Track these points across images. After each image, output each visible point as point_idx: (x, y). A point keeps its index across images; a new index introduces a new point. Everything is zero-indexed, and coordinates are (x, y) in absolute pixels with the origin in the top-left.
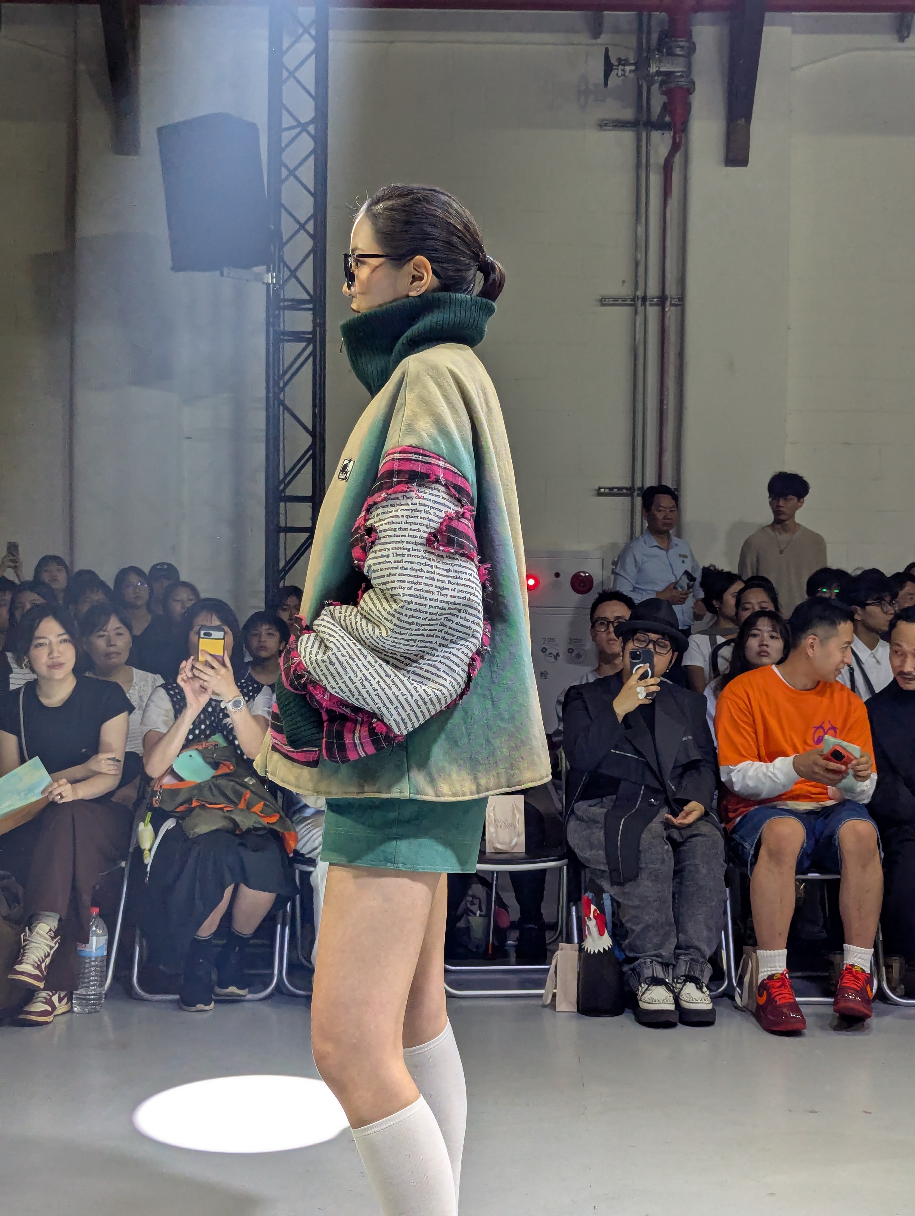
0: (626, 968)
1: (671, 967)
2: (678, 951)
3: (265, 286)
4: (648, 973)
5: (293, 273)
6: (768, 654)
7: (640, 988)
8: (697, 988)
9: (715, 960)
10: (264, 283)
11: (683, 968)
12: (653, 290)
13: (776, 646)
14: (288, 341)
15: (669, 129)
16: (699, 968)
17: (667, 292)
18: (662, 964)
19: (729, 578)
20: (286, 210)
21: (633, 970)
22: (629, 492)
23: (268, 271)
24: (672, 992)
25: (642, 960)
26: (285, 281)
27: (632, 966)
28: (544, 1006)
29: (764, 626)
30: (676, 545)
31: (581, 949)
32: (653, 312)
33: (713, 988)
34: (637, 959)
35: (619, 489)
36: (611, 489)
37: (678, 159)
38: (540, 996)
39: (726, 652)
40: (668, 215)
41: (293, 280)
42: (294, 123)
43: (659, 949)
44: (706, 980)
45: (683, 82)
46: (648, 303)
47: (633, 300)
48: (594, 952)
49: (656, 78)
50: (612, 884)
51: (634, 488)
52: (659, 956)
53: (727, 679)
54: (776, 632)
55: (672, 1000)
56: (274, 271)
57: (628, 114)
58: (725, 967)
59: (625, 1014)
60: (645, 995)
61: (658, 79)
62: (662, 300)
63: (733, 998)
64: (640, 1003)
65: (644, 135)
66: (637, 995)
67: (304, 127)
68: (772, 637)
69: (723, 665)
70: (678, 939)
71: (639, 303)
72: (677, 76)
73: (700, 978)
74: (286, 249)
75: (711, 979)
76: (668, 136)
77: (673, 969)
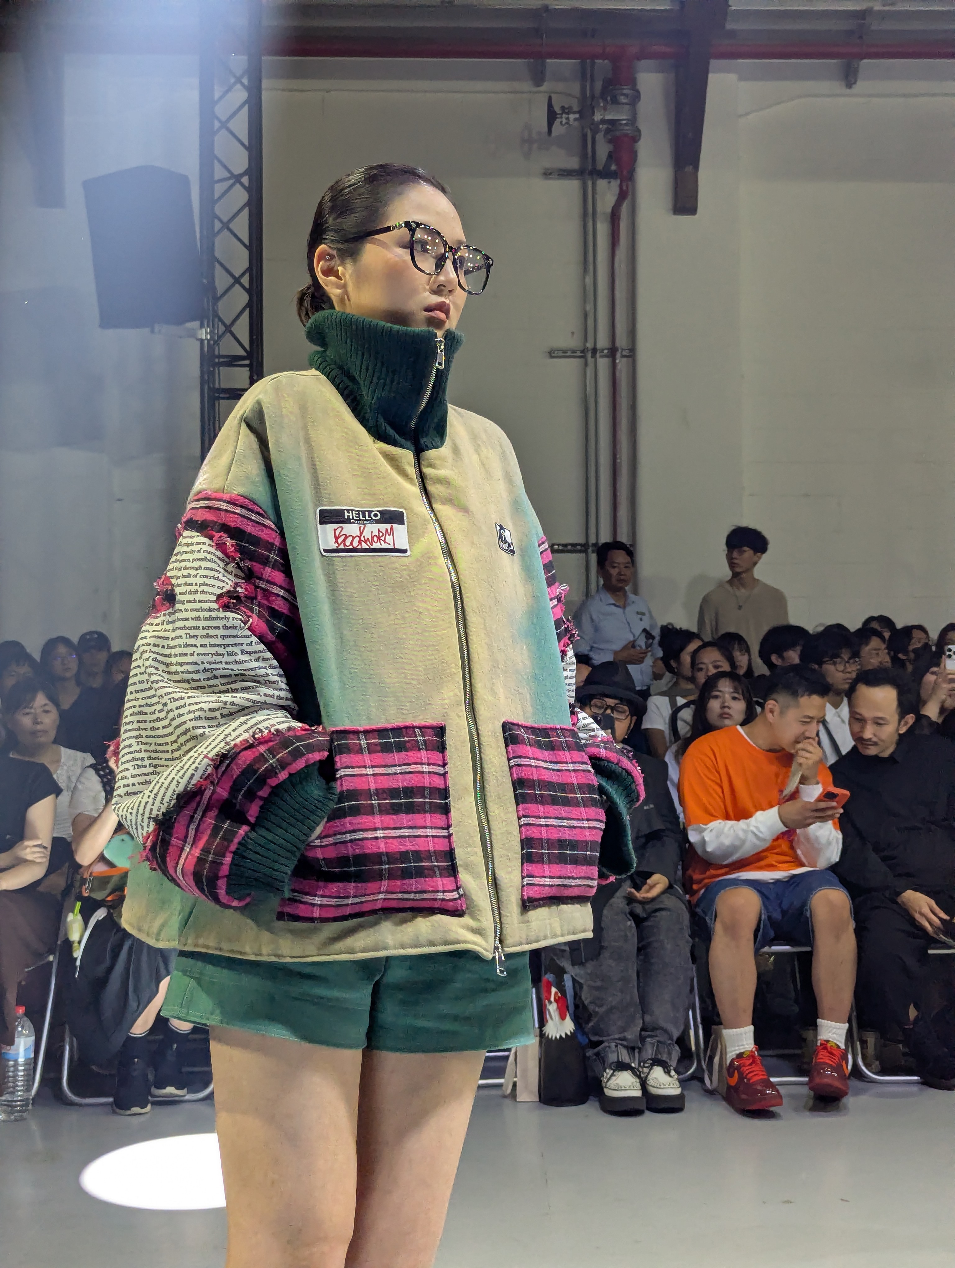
0: (590, 1053)
1: (637, 1051)
2: (643, 1033)
3: (198, 343)
4: (612, 1058)
5: (228, 329)
6: (730, 716)
7: (605, 1074)
8: (665, 1072)
9: (682, 1041)
10: (198, 339)
11: (650, 1051)
12: (603, 342)
13: (738, 708)
14: (223, 398)
15: (616, 178)
16: (666, 1050)
17: (618, 344)
18: (626, 1047)
19: (688, 636)
20: (222, 265)
21: (597, 1054)
22: (583, 548)
23: (202, 326)
24: (639, 1077)
25: (606, 1044)
26: (220, 337)
27: (596, 1050)
28: (505, 1097)
29: (725, 687)
30: (633, 602)
31: (542, 1035)
32: (603, 363)
33: (681, 1070)
34: (601, 1042)
35: (574, 545)
36: (565, 545)
37: (625, 208)
38: (500, 1086)
39: (687, 714)
40: (616, 265)
41: (229, 334)
42: (227, 175)
43: (624, 1031)
44: (673, 1063)
45: (628, 130)
46: (598, 355)
47: (582, 352)
48: (556, 1038)
49: (601, 126)
50: (573, 964)
51: (588, 545)
52: (624, 1039)
53: (688, 742)
54: (738, 693)
55: (638, 1086)
56: (208, 326)
57: (574, 163)
58: (693, 1048)
59: (589, 1102)
60: (610, 1082)
61: (602, 127)
62: (612, 352)
63: (702, 1081)
64: (606, 1090)
65: (590, 183)
66: (601, 1081)
67: (237, 178)
68: (734, 698)
69: (683, 729)
70: (643, 1020)
71: (589, 355)
72: (621, 124)
73: (668, 1061)
74: (220, 304)
75: (680, 1061)
76: (615, 184)
77: (640, 1052)
